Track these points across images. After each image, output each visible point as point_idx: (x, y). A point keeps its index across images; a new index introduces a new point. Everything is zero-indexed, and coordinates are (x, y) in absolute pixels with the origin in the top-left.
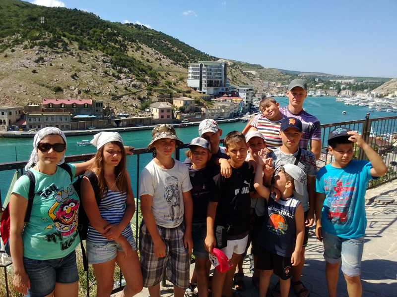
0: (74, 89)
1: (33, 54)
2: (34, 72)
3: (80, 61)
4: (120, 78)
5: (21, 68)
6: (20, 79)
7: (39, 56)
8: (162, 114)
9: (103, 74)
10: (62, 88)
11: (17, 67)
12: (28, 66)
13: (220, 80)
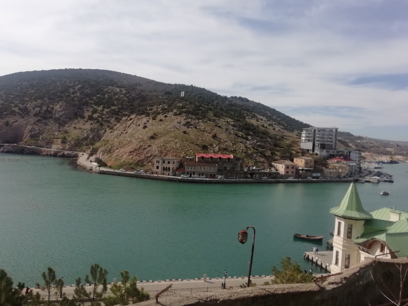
0: (215, 146)
1: (182, 119)
2: (185, 132)
3: (216, 126)
4: (247, 139)
5: (174, 129)
6: (176, 137)
7: (186, 121)
8: (288, 170)
9: (234, 135)
10: (207, 145)
11: (171, 128)
12: (179, 128)
13: (331, 143)
